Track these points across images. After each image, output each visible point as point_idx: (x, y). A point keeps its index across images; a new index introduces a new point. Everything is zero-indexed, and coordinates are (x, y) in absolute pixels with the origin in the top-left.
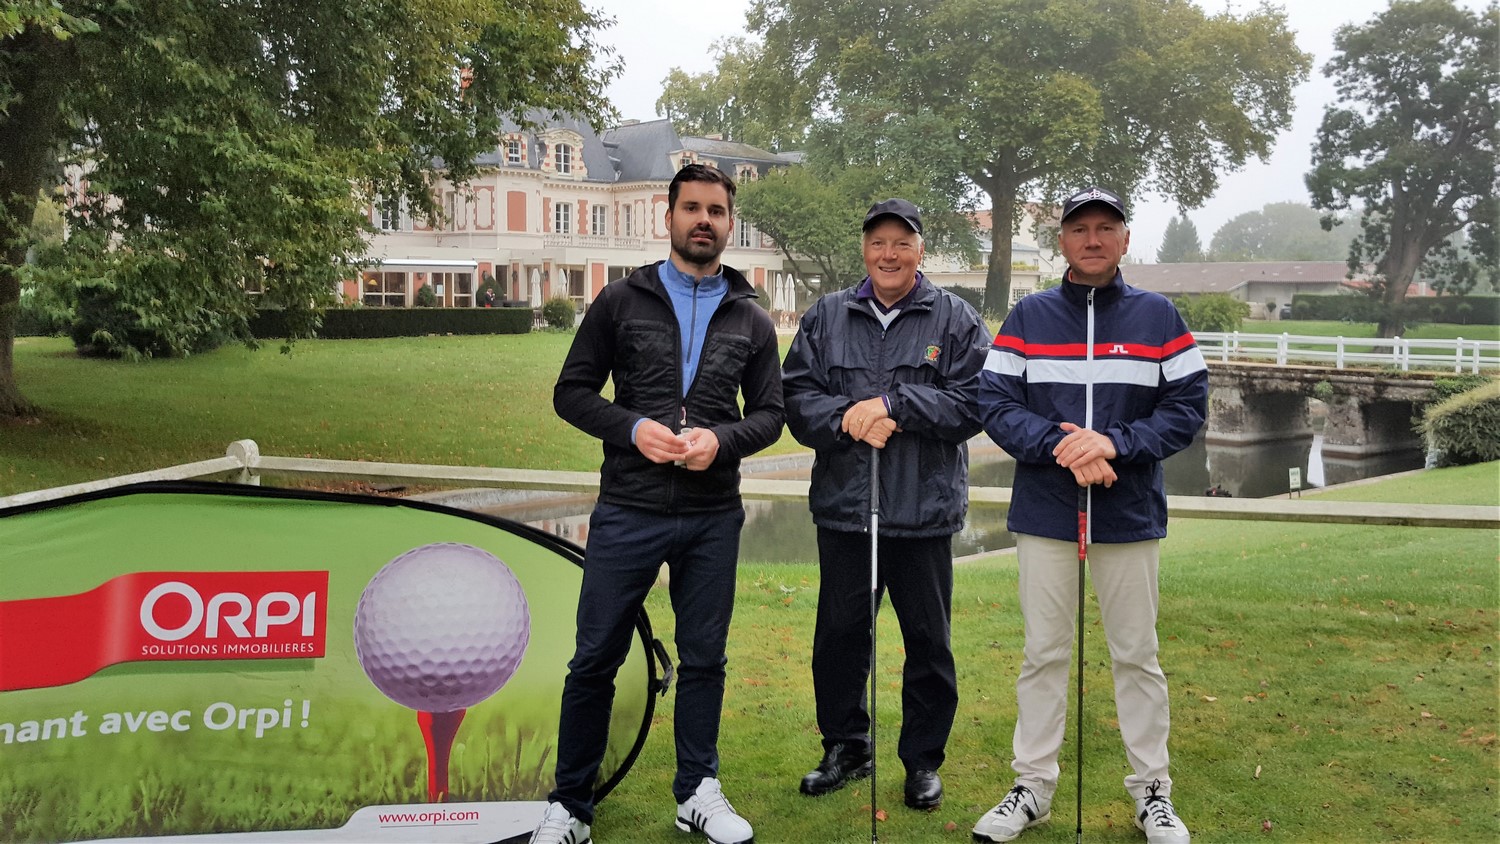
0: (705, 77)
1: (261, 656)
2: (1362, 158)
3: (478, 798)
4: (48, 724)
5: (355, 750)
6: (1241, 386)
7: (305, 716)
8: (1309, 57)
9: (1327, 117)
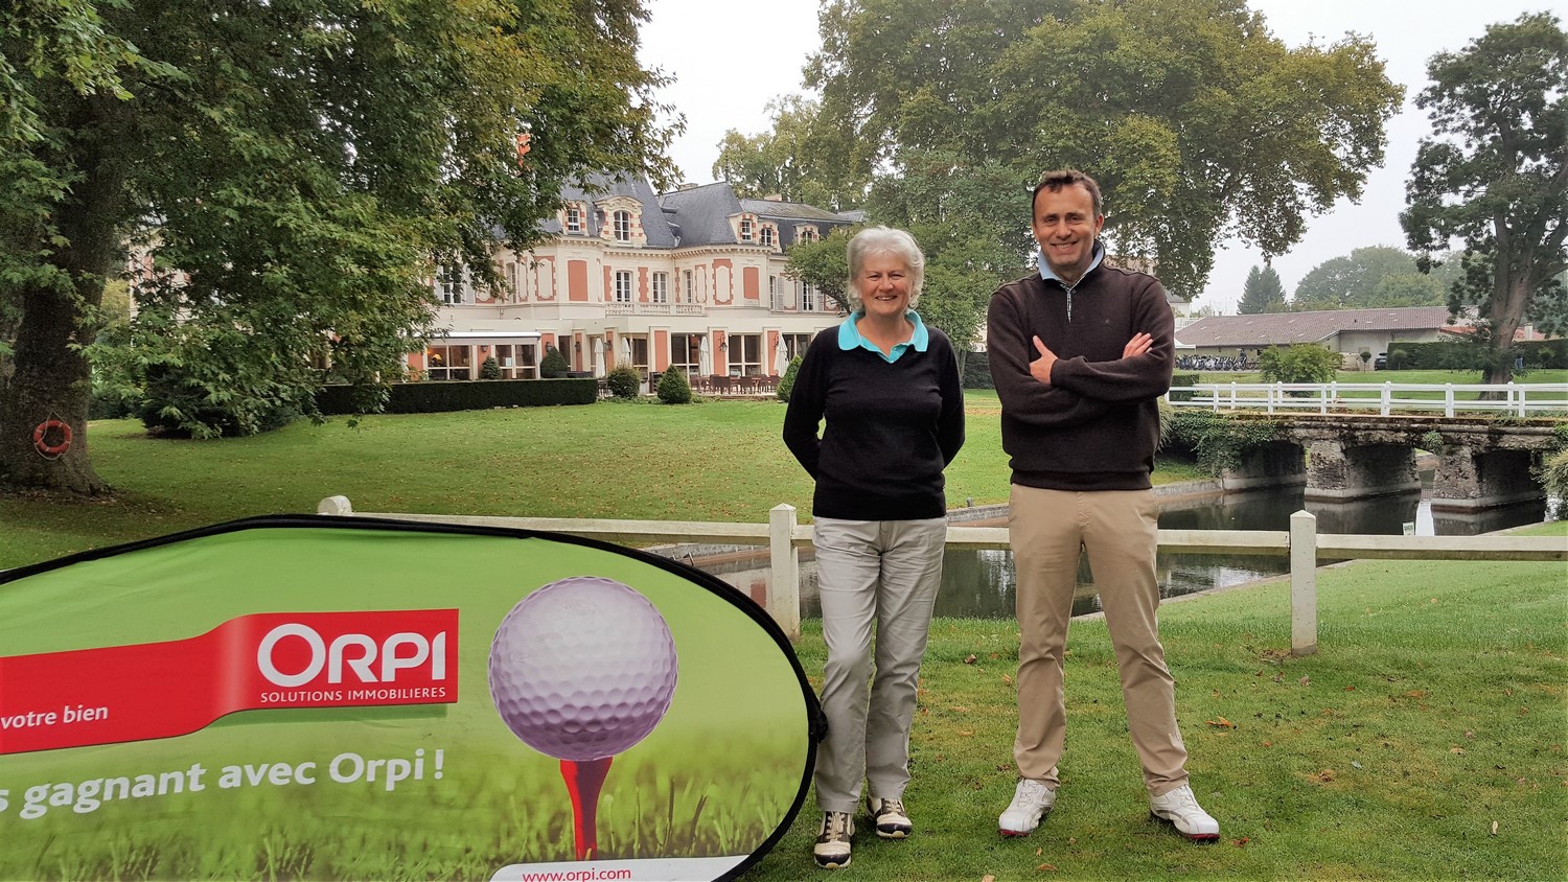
0: (762, 138)
1: (388, 702)
2: (1461, 194)
3: (629, 855)
4: (164, 777)
5: (494, 804)
6: (1342, 438)
7: (439, 766)
8: (1402, 89)
9: (1421, 152)
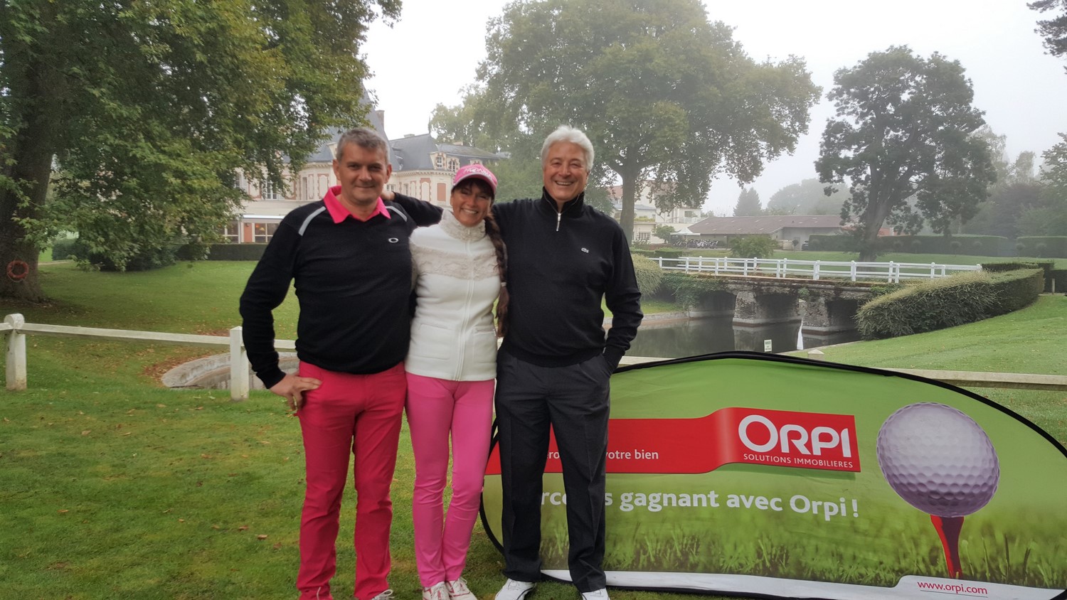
0: (456, 108)
2: (852, 151)
6: (754, 290)
8: (820, 89)
9: (829, 126)
